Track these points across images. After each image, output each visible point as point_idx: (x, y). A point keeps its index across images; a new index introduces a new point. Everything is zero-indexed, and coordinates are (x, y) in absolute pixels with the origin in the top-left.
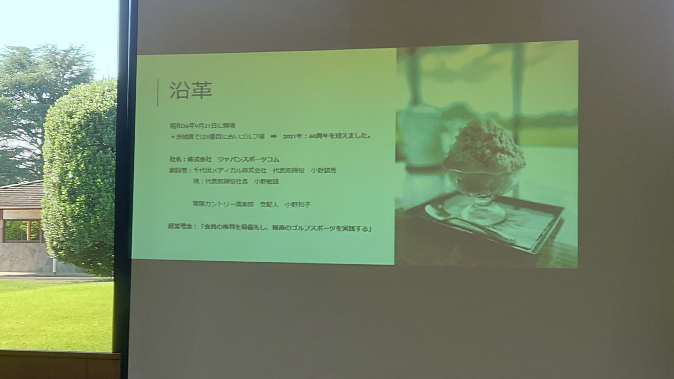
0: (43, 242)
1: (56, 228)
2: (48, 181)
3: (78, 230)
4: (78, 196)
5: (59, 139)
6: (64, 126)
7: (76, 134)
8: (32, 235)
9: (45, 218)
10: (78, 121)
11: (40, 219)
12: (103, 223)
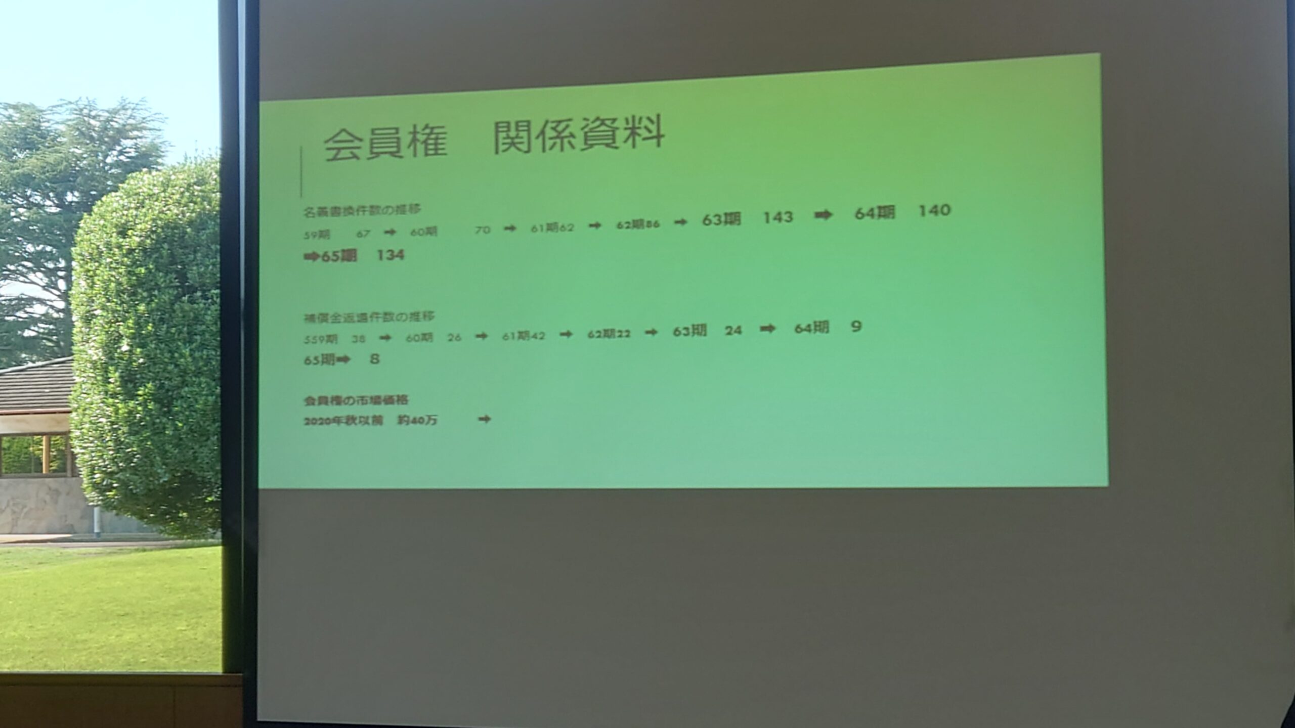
0: (73, 476)
1: (99, 448)
2: (82, 358)
3: (142, 449)
4: (141, 386)
5: (103, 276)
6: (112, 252)
7: (134, 267)
8: (51, 464)
9: (79, 429)
10: (139, 243)
11: (70, 432)
12: (189, 436)
